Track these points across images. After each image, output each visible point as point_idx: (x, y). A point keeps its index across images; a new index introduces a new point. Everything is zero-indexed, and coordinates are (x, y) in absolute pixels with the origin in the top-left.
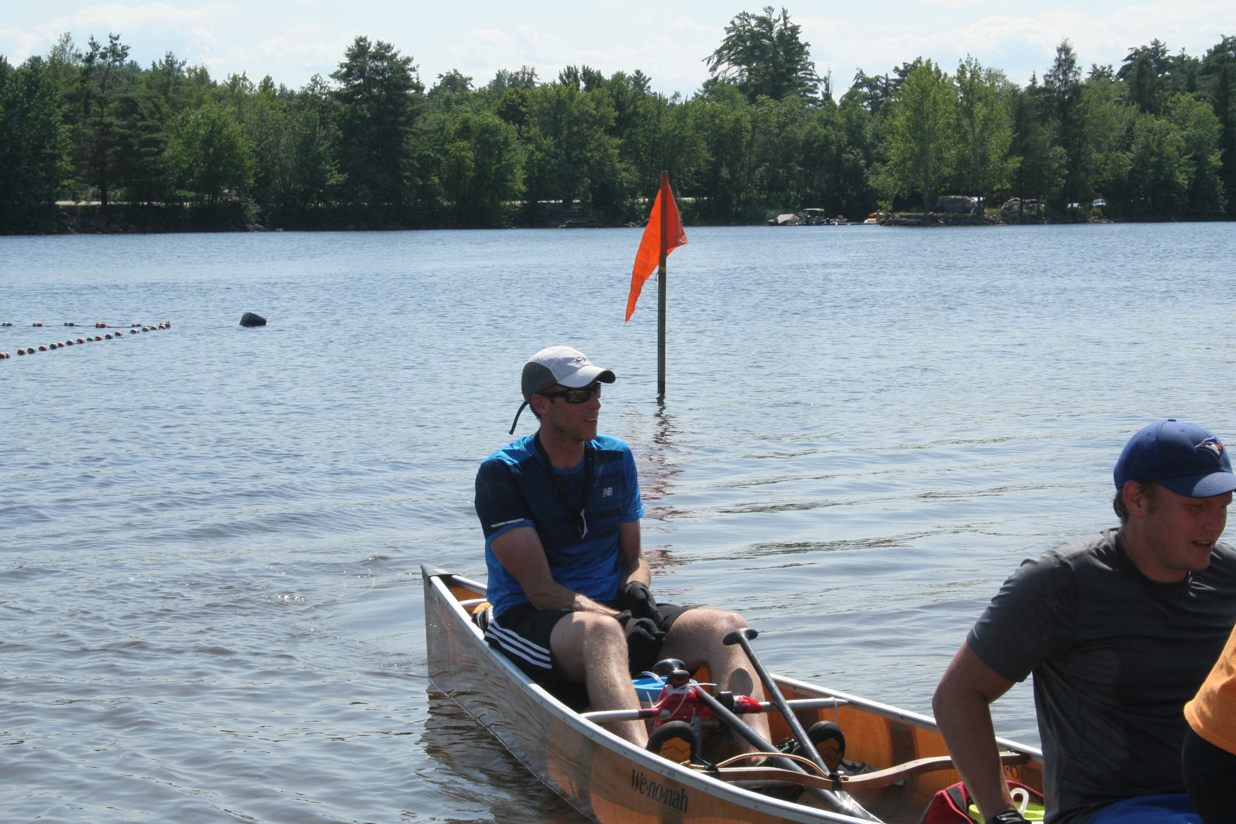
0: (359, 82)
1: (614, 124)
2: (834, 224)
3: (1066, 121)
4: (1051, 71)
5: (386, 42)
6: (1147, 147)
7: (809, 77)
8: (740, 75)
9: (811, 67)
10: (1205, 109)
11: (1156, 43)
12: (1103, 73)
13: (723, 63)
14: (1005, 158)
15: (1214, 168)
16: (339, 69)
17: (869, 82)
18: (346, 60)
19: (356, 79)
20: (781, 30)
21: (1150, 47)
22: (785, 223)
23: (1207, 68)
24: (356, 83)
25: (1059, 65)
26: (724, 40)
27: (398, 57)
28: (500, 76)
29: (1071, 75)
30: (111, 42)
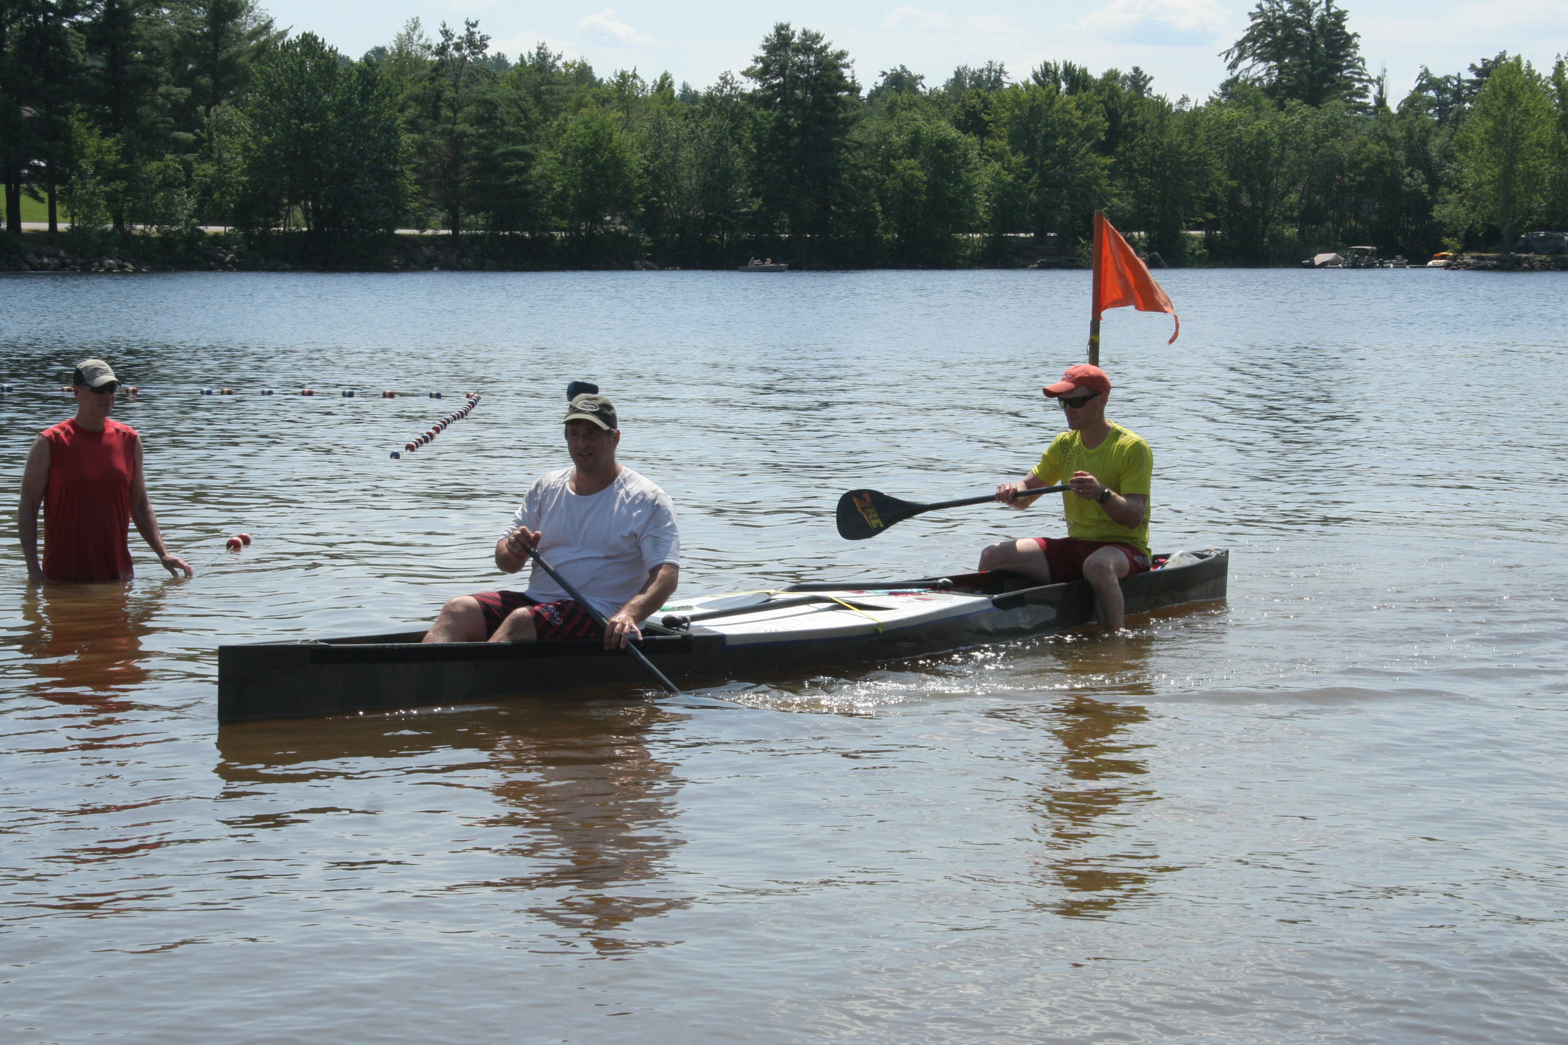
0: (777, 81)
1: (1103, 138)
2: (1388, 267)
5: (814, 31)
7: (1356, 76)
8: (1267, 74)
9: (1360, 64)
13: (1246, 58)
16: (753, 64)
17: (1436, 83)
18: (763, 53)
19: (775, 77)
20: (1323, 16)
22: (1323, 265)
24: (776, 82)
26: (1248, 30)
27: (829, 50)
28: (958, 74)
30: (468, 29)
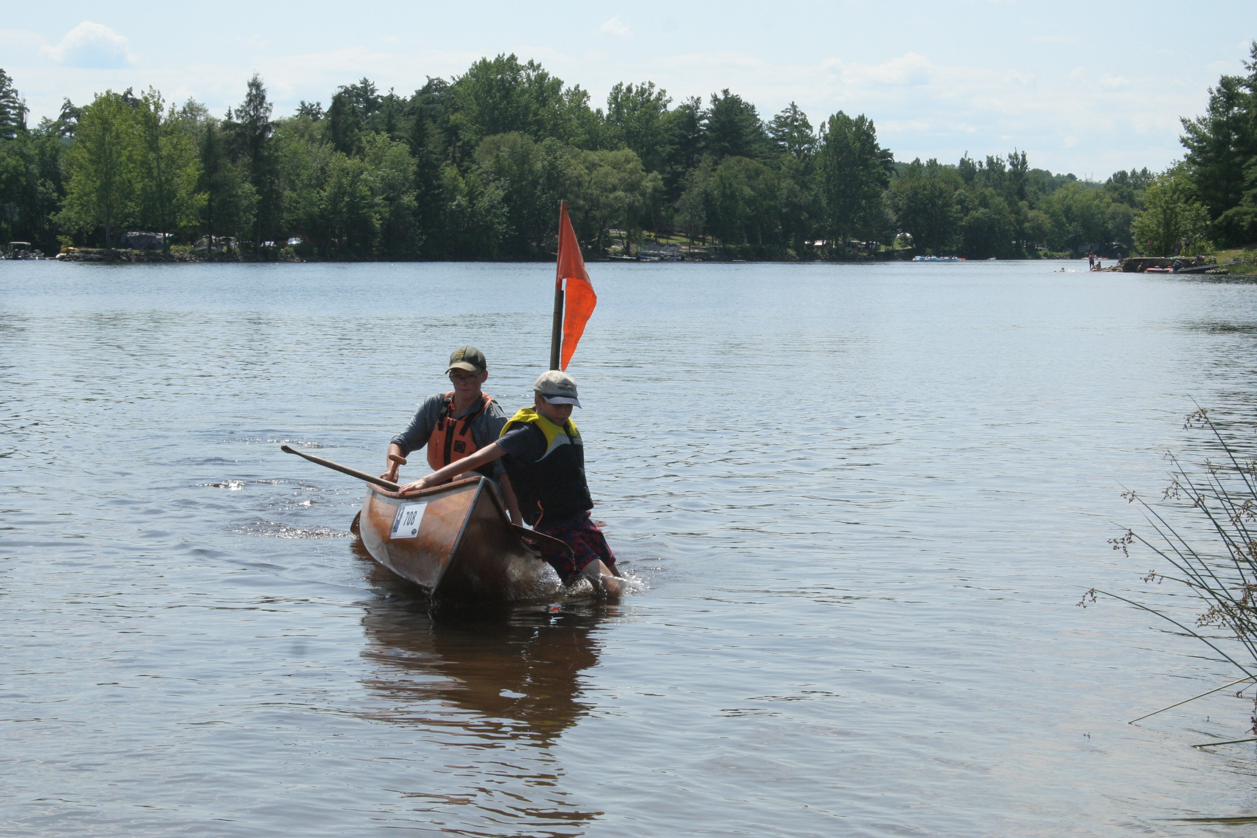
3: (257, 158)
4: (242, 106)
6: (340, 186)
7: (11, 105)
9: (14, 95)
10: (401, 149)
11: (365, 82)
12: (312, 110)
14: (191, 194)
15: (409, 208)
17: (76, 112)
21: (359, 85)
23: (413, 108)
25: (251, 101)
29: (262, 111)
